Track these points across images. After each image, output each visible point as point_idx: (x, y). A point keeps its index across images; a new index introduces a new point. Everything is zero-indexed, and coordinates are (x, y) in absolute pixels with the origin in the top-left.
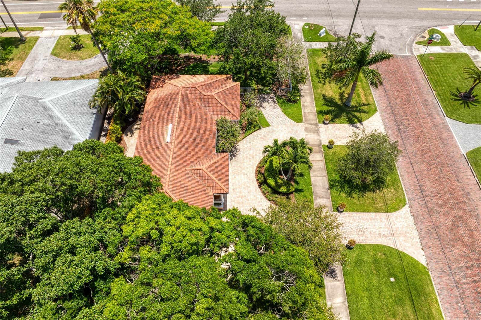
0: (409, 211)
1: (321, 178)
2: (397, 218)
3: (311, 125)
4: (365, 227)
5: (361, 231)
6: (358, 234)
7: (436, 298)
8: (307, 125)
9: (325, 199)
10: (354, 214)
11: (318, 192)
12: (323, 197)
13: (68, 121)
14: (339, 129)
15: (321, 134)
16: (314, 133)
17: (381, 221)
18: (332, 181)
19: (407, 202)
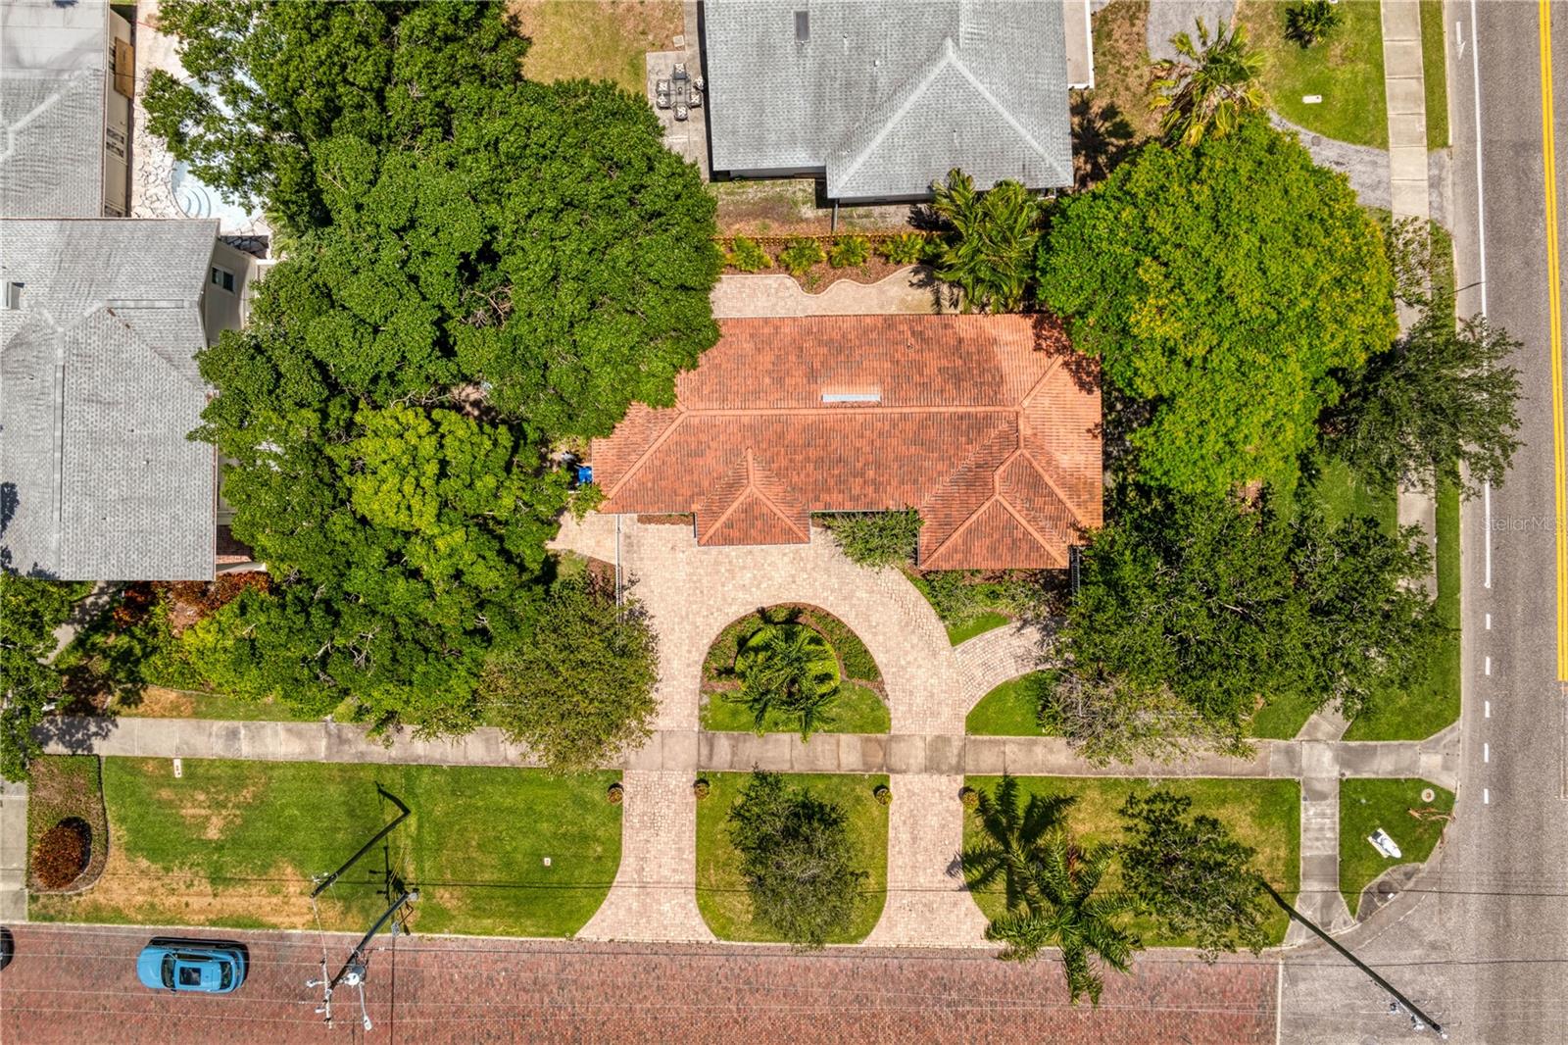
0: (701, 939)
1: (787, 757)
2: (683, 907)
3: (959, 755)
4: (661, 833)
5: (652, 822)
6: (644, 814)
7: (513, 934)
8: (956, 744)
9: (729, 757)
10: (693, 817)
11: (748, 744)
12: (734, 754)
13: (892, 134)
14: (943, 827)
15: (925, 777)
16: (930, 759)
17: (674, 871)
18: (778, 782)
19: (722, 942)
